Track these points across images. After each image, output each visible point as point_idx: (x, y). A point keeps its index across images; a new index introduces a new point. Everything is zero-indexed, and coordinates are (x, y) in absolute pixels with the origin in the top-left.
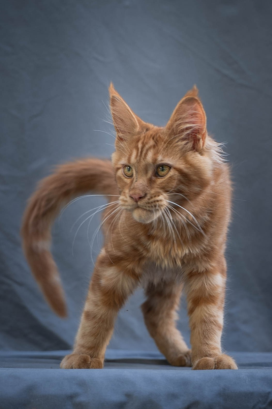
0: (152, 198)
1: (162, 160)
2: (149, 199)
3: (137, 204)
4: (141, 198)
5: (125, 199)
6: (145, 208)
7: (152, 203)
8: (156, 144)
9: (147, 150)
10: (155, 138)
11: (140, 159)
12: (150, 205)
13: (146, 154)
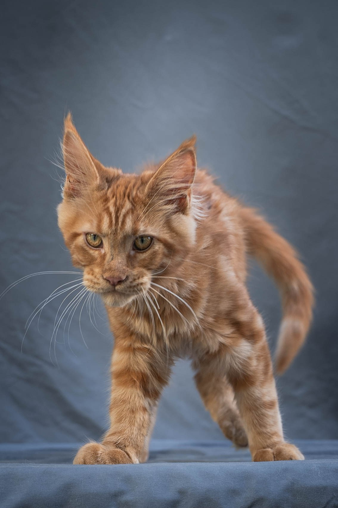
0: (135, 280)
1: (144, 231)
2: (131, 282)
3: (115, 288)
4: (120, 282)
5: (95, 280)
6: (124, 292)
7: (134, 286)
8: (133, 208)
9: (125, 216)
10: (131, 198)
11: (116, 230)
12: (132, 290)
13: (124, 222)
